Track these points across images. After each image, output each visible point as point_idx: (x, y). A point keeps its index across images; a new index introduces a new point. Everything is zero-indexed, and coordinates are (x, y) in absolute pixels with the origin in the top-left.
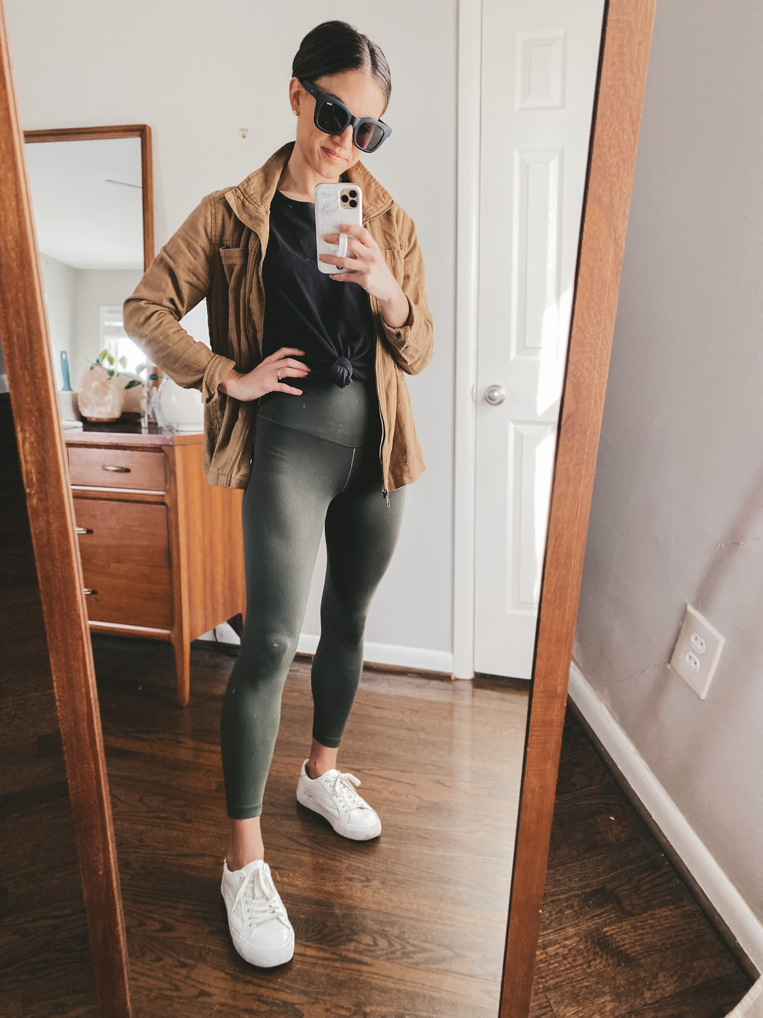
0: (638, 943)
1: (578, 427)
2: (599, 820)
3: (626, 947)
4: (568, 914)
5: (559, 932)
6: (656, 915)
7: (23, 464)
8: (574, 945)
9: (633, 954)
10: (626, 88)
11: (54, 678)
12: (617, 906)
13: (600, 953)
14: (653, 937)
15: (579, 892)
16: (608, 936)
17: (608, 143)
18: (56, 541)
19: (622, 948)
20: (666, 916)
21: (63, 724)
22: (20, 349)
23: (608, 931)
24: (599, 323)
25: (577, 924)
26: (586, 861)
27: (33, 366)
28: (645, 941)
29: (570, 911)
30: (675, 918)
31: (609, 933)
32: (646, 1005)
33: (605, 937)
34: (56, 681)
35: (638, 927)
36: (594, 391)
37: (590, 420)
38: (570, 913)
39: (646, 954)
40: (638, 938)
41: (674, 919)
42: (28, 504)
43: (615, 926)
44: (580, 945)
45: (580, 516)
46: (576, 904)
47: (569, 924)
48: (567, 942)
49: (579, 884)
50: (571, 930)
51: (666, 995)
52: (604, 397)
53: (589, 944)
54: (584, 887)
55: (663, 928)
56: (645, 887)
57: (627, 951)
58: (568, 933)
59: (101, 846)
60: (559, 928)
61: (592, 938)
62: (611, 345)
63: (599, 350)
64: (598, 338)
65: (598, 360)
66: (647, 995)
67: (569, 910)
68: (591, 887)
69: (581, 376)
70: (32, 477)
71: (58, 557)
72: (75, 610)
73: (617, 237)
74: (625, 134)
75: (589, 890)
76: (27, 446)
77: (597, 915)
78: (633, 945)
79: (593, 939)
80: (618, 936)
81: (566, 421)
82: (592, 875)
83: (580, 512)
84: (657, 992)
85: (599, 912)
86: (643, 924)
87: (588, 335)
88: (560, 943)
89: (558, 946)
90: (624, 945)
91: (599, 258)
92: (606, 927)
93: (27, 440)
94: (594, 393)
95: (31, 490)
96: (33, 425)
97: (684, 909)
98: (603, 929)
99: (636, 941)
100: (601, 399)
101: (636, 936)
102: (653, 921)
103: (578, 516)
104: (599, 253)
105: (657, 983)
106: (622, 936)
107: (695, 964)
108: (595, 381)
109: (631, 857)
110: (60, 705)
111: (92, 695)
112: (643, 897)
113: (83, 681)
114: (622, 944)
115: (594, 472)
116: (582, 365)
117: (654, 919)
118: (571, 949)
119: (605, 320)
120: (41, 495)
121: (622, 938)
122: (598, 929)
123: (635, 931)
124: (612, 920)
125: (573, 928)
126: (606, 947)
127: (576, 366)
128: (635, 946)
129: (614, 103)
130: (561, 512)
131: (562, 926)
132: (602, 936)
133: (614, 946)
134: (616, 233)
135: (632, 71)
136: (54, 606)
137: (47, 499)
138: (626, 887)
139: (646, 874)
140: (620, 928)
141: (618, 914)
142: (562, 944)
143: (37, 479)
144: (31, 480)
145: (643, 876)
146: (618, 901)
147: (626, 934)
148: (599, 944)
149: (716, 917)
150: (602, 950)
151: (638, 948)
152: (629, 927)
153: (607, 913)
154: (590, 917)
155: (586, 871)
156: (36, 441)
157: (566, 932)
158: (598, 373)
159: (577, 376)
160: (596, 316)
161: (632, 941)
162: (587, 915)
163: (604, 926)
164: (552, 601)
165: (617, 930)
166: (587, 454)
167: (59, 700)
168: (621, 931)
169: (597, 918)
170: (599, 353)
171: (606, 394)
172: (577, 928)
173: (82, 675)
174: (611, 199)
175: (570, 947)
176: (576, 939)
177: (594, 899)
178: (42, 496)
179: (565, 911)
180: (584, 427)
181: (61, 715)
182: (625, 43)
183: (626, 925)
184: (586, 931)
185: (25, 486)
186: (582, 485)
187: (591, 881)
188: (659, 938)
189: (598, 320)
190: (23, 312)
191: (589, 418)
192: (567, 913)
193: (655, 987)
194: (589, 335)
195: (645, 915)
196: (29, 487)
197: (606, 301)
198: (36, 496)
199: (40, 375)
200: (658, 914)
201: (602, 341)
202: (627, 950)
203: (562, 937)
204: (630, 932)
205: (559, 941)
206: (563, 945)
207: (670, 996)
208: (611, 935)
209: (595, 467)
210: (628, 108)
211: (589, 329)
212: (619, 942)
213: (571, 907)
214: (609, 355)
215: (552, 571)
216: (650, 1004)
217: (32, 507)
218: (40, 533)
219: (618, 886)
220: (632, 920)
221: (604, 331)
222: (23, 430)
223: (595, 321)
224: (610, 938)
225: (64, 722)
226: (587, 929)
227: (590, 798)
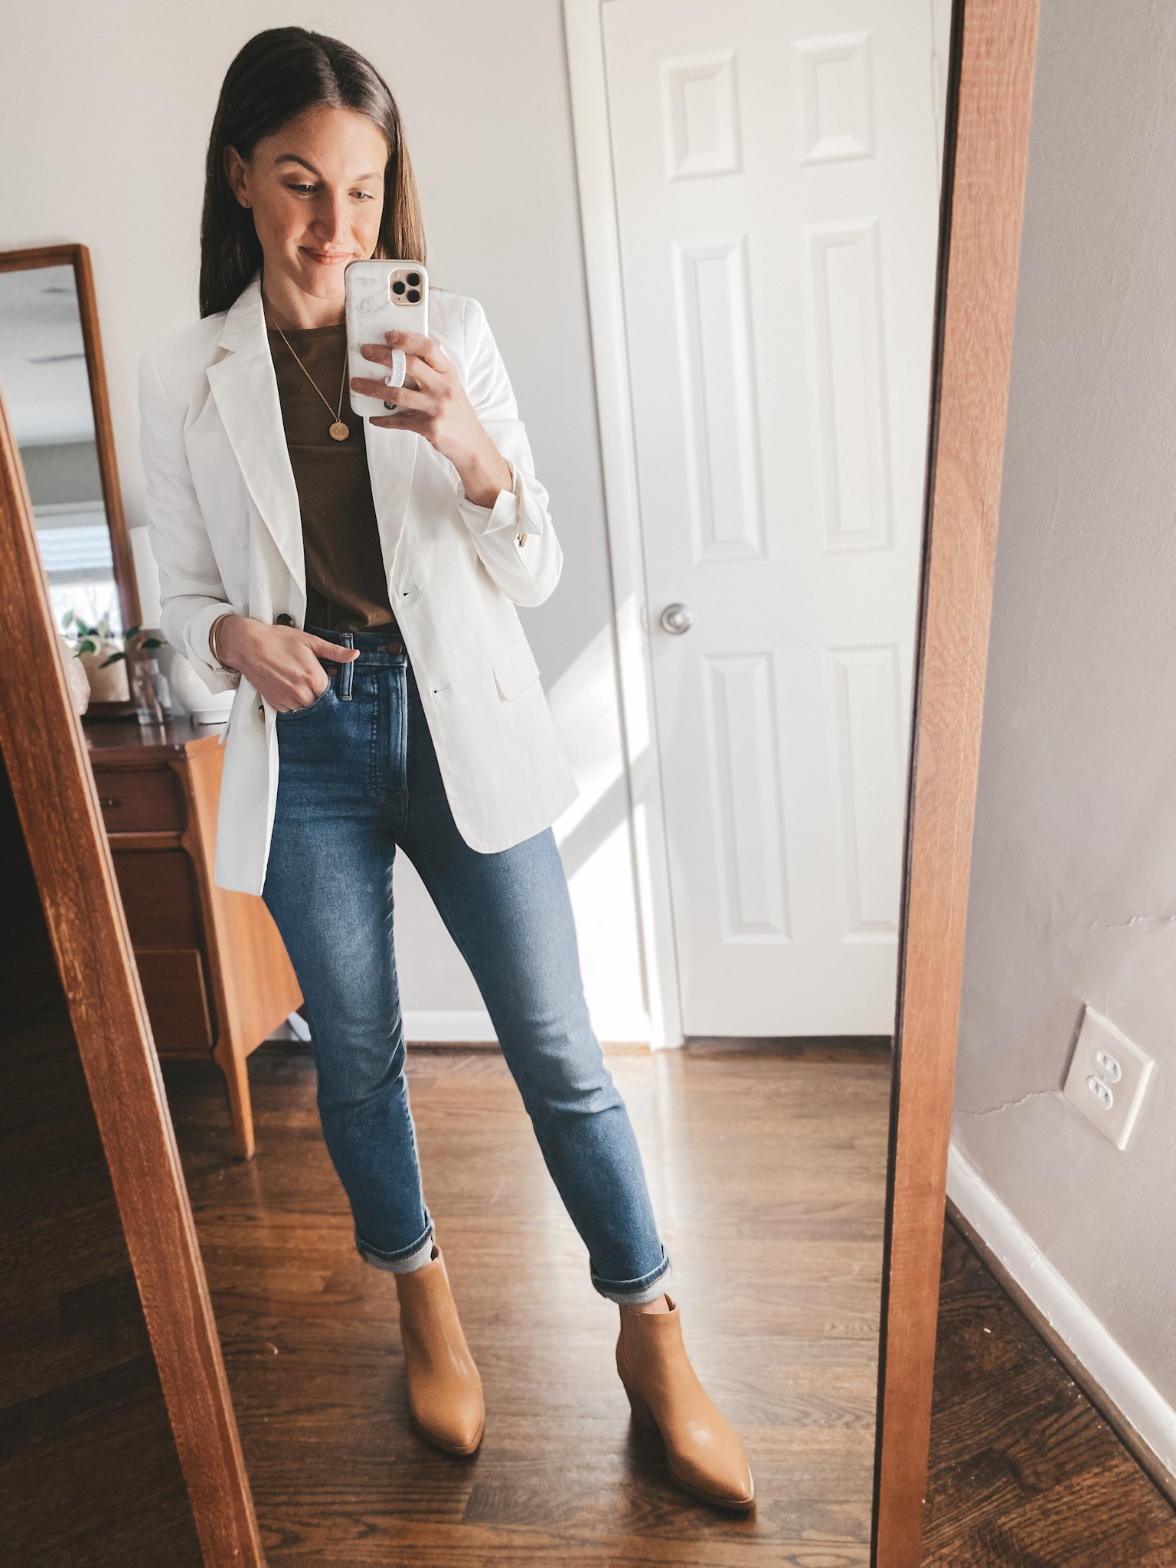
0: (1053, 1538)
1: (942, 796)
2: (967, 1336)
3: (1037, 1546)
4: (939, 1503)
5: (929, 1535)
6: (1074, 1487)
7: (60, 955)
8: (956, 1553)
9: (1048, 1558)
10: (987, 286)
11: (137, 1273)
12: (1013, 1480)
13: (998, 1561)
14: (1075, 1525)
15: (953, 1463)
16: (1006, 1532)
17: (964, 371)
18: (121, 1066)
19: (1030, 1550)
22: (40, 778)
23: (1004, 1524)
24: (965, 640)
25: (956, 1518)
26: (956, 1408)
28: (1064, 1533)
29: (942, 1497)
30: (1104, 1487)
31: (1007, 1527)
33: (1001, 1534)
34: (140, 1277)
35: (1049, 1510)
36: (963, 740)
37: (959, 784)
38: (943, 1500)
39: (1068, 1555)
40: (1052, 1529)
42: (73, 1018)
43: (1014, 1513)
44: (964, 1553)
45: (952, 927)
46: (950, 1484)
47: (943, 1518)
48: (945, 1551)
49: (950, 1449)
50: (948, 1529)
52: (978, 747)
53: (978, 1550)
54: (960, 1453)
56: (1051, 1440)
57: (1038, 1553)
58: (944, 1534)
59: (233, 1515)
60: (928, 1528)
61: (981, 1539)
62: (984, 670)
63: (967, 679)
64: (965, 662)
65: (966, 695)
67: (940, 1495)
68: (968, 1453)
69: (942, 719)
70: (76, 974)
71: (127, 1089)
72: (163, 1166)
73: (985, 509)
74: (990, 354)
75: (967, 1457)
76: (64, 927)
77: (986, 1499)
78: (1045, 1542)
79: (984, 1540)
80: (1021, 1529)
81: (922, 790)
82: (968, 1432)
85: (985, 1493)
86: (1056, 1504)
88: (933, 1554)
89: (931, 1558)
90: (1032, 1544)
91: (959, 543)
92: (1000, 1518)
93: (63, 918)
94: (963, 744)
95: (75, 994)
96: (72, 894)
97: (1116, 1470)
98: (996, 1520)
99: (1050, 1534)
100: (974, 751)
101: (1048, 1526)
102: (1072, 1497)
103: (950, 927)
104: (959, 536)
106: (1028, 1529)
108: (964, 726)
109: (1024, 1392)
111: (200, 1290)
112: (1051, 1459)
113: (184, 1272)
114: (1030, 1542)
115: (969, 860)
116: (943, 704)
117: (1073, 1493)
118: (952, 1561)
119: (973, 634)
120: (91, 1000)
121: (1027, 1532)
122: (989, 1523)
123: (1047, 1517)
124: (1008, 1504)
125: (950, 1526)
126: (1005, 1552)
127: (933, 706)
128: (1049, 1543)
130: (922, 924)
131: (934, 1524)
132: (997, 1533)
133: (1017, 1548)
134: (983, 503)
135: (996, 261)
136: (128, 1165)
137: (102, 1003)
138: (1023, 1445)
139: (1052, 1418)
140: (1021, 1516)
141: (1017, 1492)
142: (937, 1555)
143: (85, 977)
144: (75, 978)
145: (1047, 1422)
146: (1014, 1471)
147: (1033, 1524)
148: (994, 1547)
150: (999, 1556)
151: (1053, 1546)
152: (1036, 1512)
153: (999, 1492)
154: (973, 1504)
155: (959, 1425)
156: (77, 918)
157: (941, 1533)
158: (967, 714)
159: (935, 721)
160: (959, 630)
161: (1044, 1536)
162: (969, 1501)
163: (997, 1515)
165: (1018, 1519)
166: (958, 835)
168: (1025, 1521)
169: (986, 1503)
170: (967, 683)
171: (982, 744)
172: (957, 1524)
173: (182, 1263)
174: (974, 453)
175: (950, 1558)
176: (957, 1543)
177: (976, 1472)
178: (94, 1000)
179: (934, 1499)
180: (950, 796)
181: (153, 1328)
182: (983, 217)
183: (1031, 1510)
184: (971, 1528)
185: (66, 987)
186: (953, 880)
187: (969, 1442)
188: (1084, 1524)
189: (962, 636)
190: (39, 722)
191: (957, 782)
192: (938, 1501)
194: (951, 659)
195: (1058, 1488)
196: (70, 989)
197: (974, 606)
198: (85, 1002)
200: (1078, 1484)
201: (971, 666)
202: (1038, 1550)
203: (935, 1543)
204: (1039, 1520)
205: (932, 1550)
206: (938, 1557)
208: (1010, 1529)
209: (970, 852)
210: (992, 316)
212: (1023, 1539)
213: (943, 1489)
217: (79, 1020)
218: (95, 1058)
219: (1011, 1446)
220: (1040, 1500)
221: (974, 650)
222: (54, 904)
223: (958, 637)
224: (1009, 1534)
225: (156, 1337)
226: (973, 1524)
227: (949, 1300)
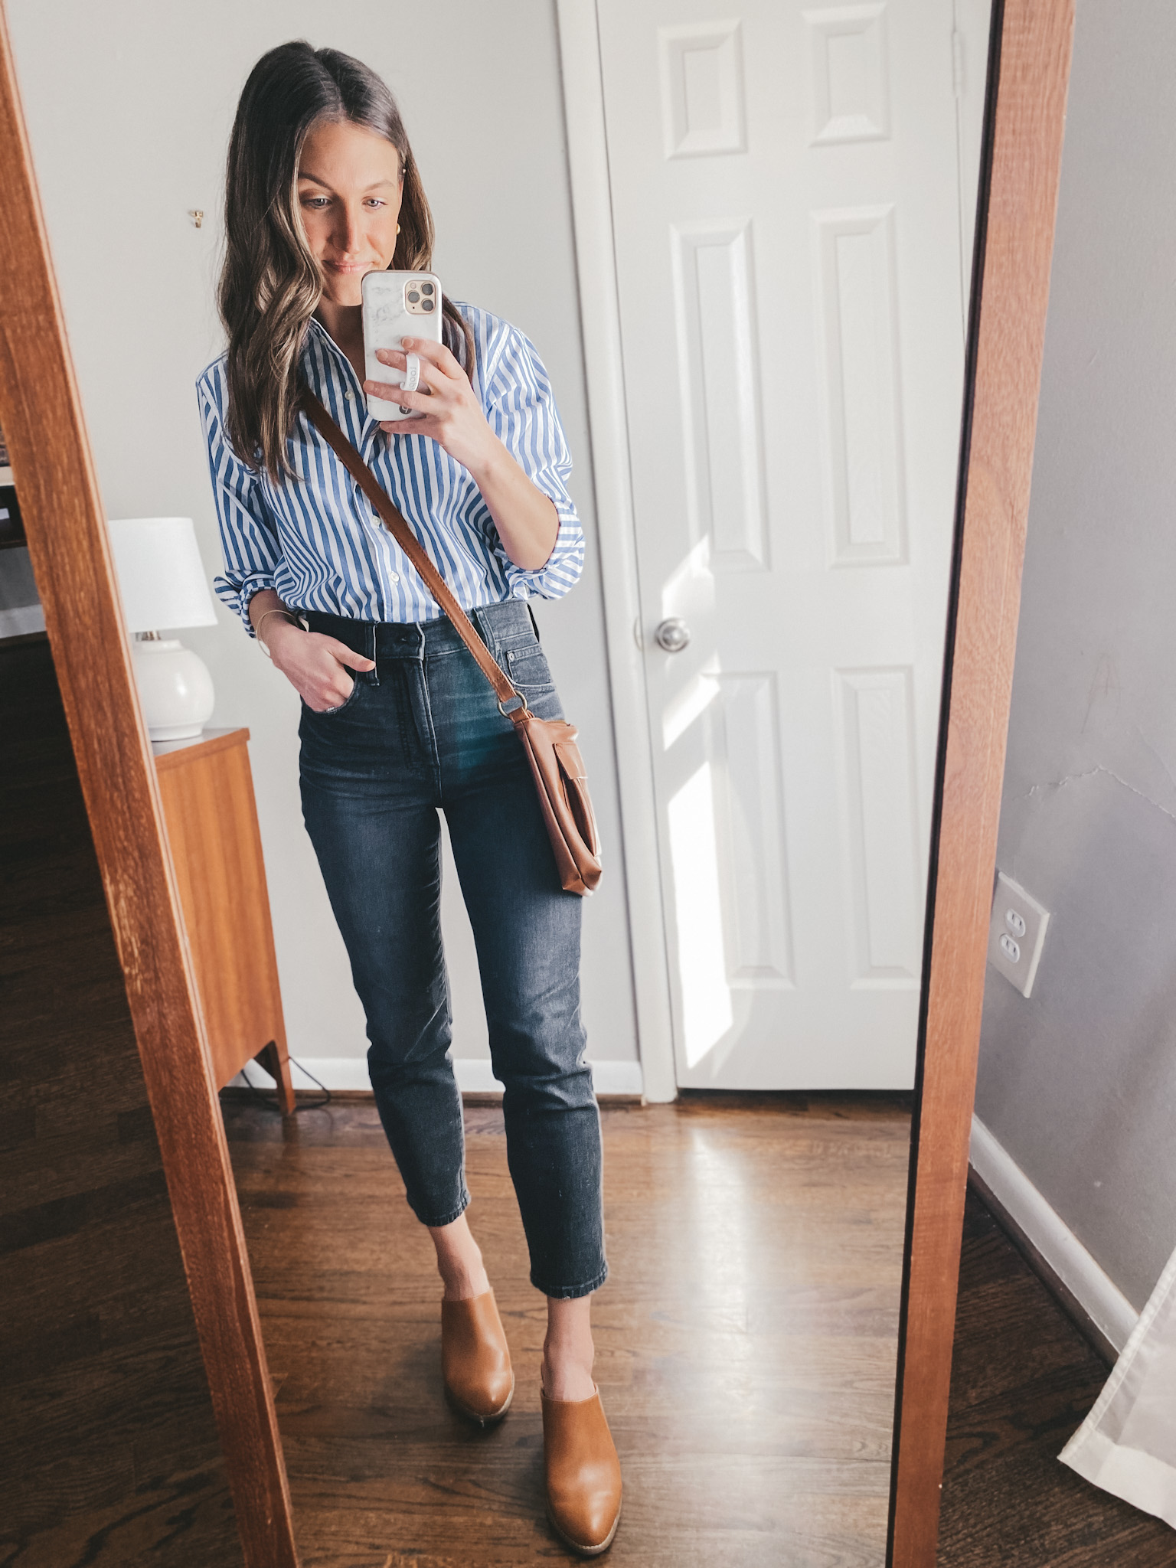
1: (969, 790)
7: (118, 931)
10: (1019, 299)
11: (181, 1243)
18: (174, 1040)
20: (993, 1294)
21: (198, 1310)
22: (104, 759)
24: (993, 638)
27: (126, 781)
30: (1007, 1294)
32: (971, 1407)
34: (185, 1247)
36: (991, 736)
37: (986, 779)
41: (1005, 1297)
42: (128, 990)
51: (997, 1392)
52: (1004, 743)
55: (990, 1308)
59: (266, 1484)
62: (1012, 669)
63: (995, 676)
64: (993, 660)
65: (994, 692)
66: (973, 1394)
69: (970, 715)
70: (132, 950)
71: (178, 1063)
72: (210, 1139)
73: (1015, 513)
74: (1022, 364)
76: (123, 903)
81: (950, 784)
83: (977, 911)
84: (984, 1389)
87: (978, 658)
91: (989, 545)
93: (122, 895)
94: (990, 738)
95: (131, 969)
96: (131, 871)
97: (1018, 1282)
100: (1001, 747)
103: (975, 918)
104: (989, 538)
105: (984, 1379)
107: (1035, 1352)
108: (992, 722)
110: (192, 1283)
111: (242, 1262)
113: (227, 1243)
116: (971, 701)
117: (979, 1298)
119: (1002, 633)
120: (146, 975)
127: (962, 702)
129: (1003, 322)
134: (1013, 507)
135: (1028, 276)
136: (176, 1137)
137: (157, 978)
143: (141, 952)
144: (132, 954)
149: (1061, 1289)
156: (136, 895)
158: (994, 710)
159: (963, 717)
160: (988, 629)
164: (940, 1043)
166: (984, 828)
167: (190, 1277)
170: (996, 680)
173: (225, 1234)
174: (1005, 459)
178: (149, 975)
180: (977, 790)
181: (195, 1297)
182: (1017, 234)
185: (122, 963)
186: (978, 872)
189: (991, 635)
190: (106, 704)
191: (983, 776)
193: (981, 1384)
194: (980, 657)
196: (127, 964)
197: (1002, 606)
198: (140, 977)
199: (137, 795)
200: (984, 1291)
201: (999, 664)
207: (1001, 1394)
209: (995, 845)
210: (1024, 328)
211: (978, 648)
214: (1010, 683)
215: (939, 1000)
216: (976, 1405)
217: (134, 994)
218: (149, 1032)
221: (1002, 649)
222: (114, 881)
223: (987, 636)
225: (199, 1306)
